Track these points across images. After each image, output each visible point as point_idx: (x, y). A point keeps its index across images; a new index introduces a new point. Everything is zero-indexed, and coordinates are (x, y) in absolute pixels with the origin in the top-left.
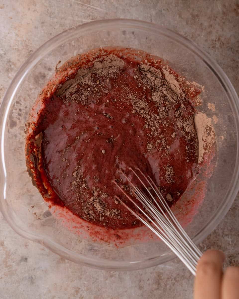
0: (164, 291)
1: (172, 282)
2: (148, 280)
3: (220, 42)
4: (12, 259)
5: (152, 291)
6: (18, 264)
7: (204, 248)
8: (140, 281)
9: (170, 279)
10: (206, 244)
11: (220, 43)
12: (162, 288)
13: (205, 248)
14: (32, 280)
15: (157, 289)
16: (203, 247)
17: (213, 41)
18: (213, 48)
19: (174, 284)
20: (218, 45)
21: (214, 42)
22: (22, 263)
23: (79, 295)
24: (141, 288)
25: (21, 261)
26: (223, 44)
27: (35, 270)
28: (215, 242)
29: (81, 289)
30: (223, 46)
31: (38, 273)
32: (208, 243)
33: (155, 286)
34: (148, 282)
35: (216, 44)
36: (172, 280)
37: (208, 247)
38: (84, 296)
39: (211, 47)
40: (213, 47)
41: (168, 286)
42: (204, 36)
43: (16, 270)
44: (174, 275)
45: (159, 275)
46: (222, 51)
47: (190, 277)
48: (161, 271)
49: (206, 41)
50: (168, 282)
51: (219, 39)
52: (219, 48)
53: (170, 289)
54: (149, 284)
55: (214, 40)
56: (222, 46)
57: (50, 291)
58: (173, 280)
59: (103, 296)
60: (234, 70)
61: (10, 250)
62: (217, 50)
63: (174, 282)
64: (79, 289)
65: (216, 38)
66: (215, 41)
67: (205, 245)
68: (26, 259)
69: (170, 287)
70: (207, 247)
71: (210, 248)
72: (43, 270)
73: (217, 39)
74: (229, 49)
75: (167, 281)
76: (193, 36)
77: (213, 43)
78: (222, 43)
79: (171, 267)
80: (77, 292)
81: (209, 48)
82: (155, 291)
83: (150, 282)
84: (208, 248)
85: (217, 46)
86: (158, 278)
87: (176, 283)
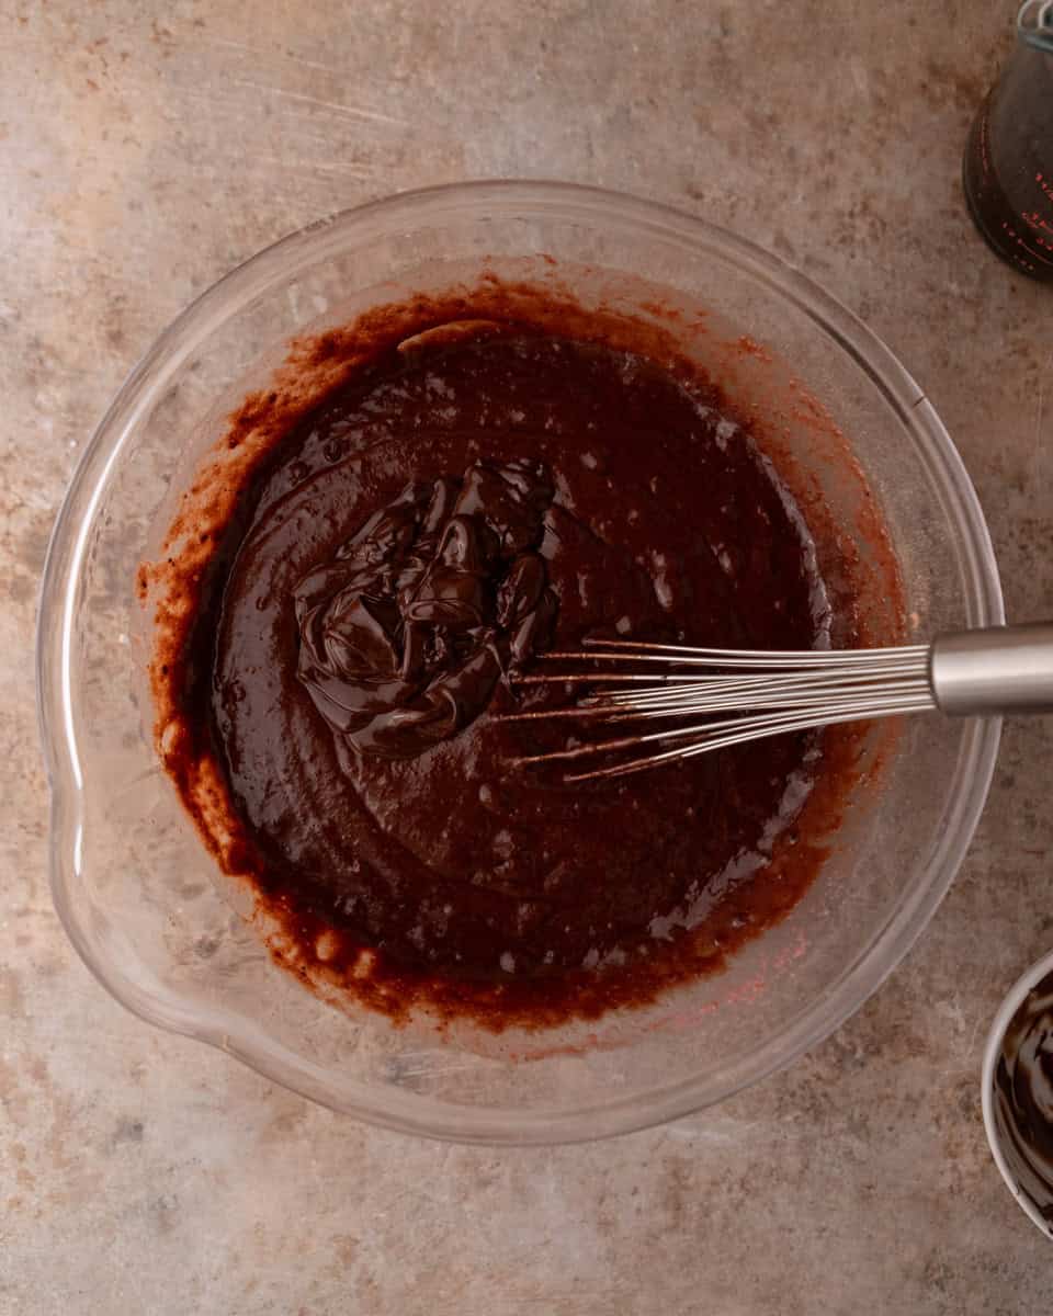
0: (703, 1236)
1: (732, 1199)
2: (635, 1192)
3: (869, 219)
4: (81, 1132)
5: (652, 1237)
6: (106, 1152)
7: (854, 1051)
8: (602, 1200)
9: (724, 1187)
10: (862, 1036)
11: (872, 225)
12: (694, 1225)
13: (859, 1054)
14: (163, 1217)
15: (673, 1229)
16: (849, 1047)
17: (840, 214)
18: (841, 246)
19: (742, 1202)
20: (862, 229)
21: (847, 219)
22: (120, 1146)
23: (355, 1270)
24: (605, 1225)
25: (117, 1137)
26: (884, 224)
27: (175, 1172)
28: (896, 1027)
29: (364, 1244)
30: (884, 230)
31: (187, 1184)
32: (869, 1030)
33: (663, 1217)
34: (636, 1202)
35: (853, 227)
36: (730, 1190)
37: (872, 1048)
38: (374, 1274)
39: (835, 240)
40: (843, 240)
41: (716, 1217)
42: (804, 198)
43: (98, 1177)
44: (740, 1169)
45: (677, 1171)
46: (882, 254)
47: (802, 1172)
48: (686, 1155)
49: (814, 217)
50: (715, 1199)
51: (865, 207)
52: (868, 240)
53: (725, 1227)
54: (639, 1210)
55: (847, 210)
56: (880, 235)
57: (236, 1259)
58: (736, 1187)
59: (455, 1268)
60: (933, 329)
61: (72, 1095)
62: (858, 253)
63: (741, 1195)
64: (357, 1242)
65: (855, 205)
66: (852, 215)
67: (858, 1041)
68: (139, 1128)
69: (725, 1217)
70: (866, 1049)
71: (878, 1052)
72: (205, 1172)
73: (857, 209)
74: (909, 244)
75: (709, 1194)
76: (758, 201)
77: (843, 224)
78: (878, 225)
79: (726, 1137)
80: (348, 1256)
81: (828, 243)
82: (664, 1238)
83: (641, 1200)
84: (873, 1053)
85: (858, 236)
86: (673, 1183)
87: (748, 1202)
